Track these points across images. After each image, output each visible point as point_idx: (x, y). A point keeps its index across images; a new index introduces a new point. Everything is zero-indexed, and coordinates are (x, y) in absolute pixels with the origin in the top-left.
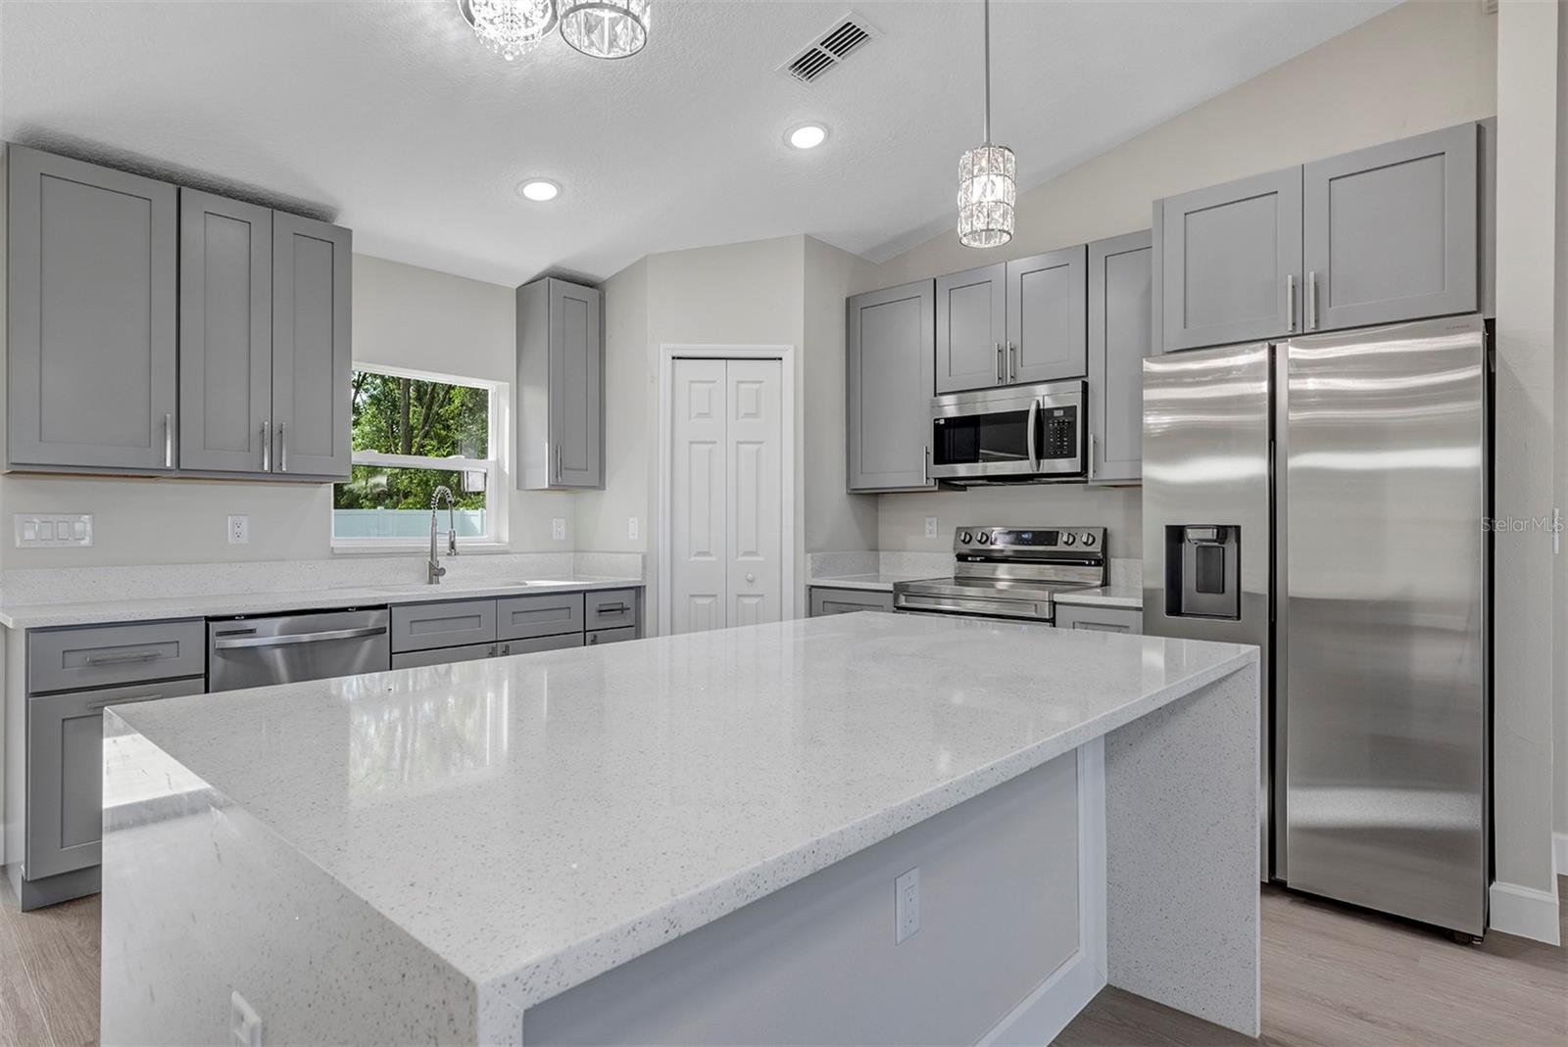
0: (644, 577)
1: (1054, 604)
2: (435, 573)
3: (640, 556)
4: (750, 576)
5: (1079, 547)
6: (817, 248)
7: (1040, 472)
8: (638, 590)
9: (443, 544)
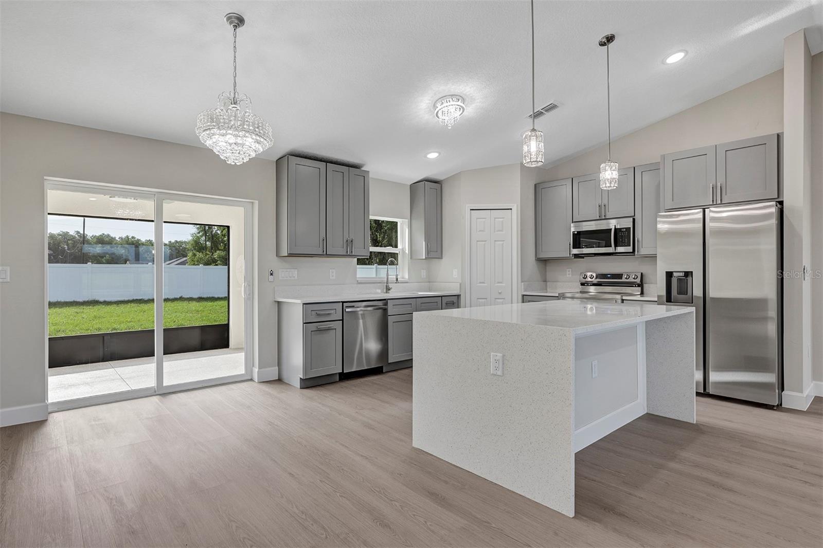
0: (460, 291)
1: (623, 300)
2: (388, 289)
3: (459, 284)
4: (500, 291)
5: (631, 280)
7: (616, 251)
8: (458, 296)
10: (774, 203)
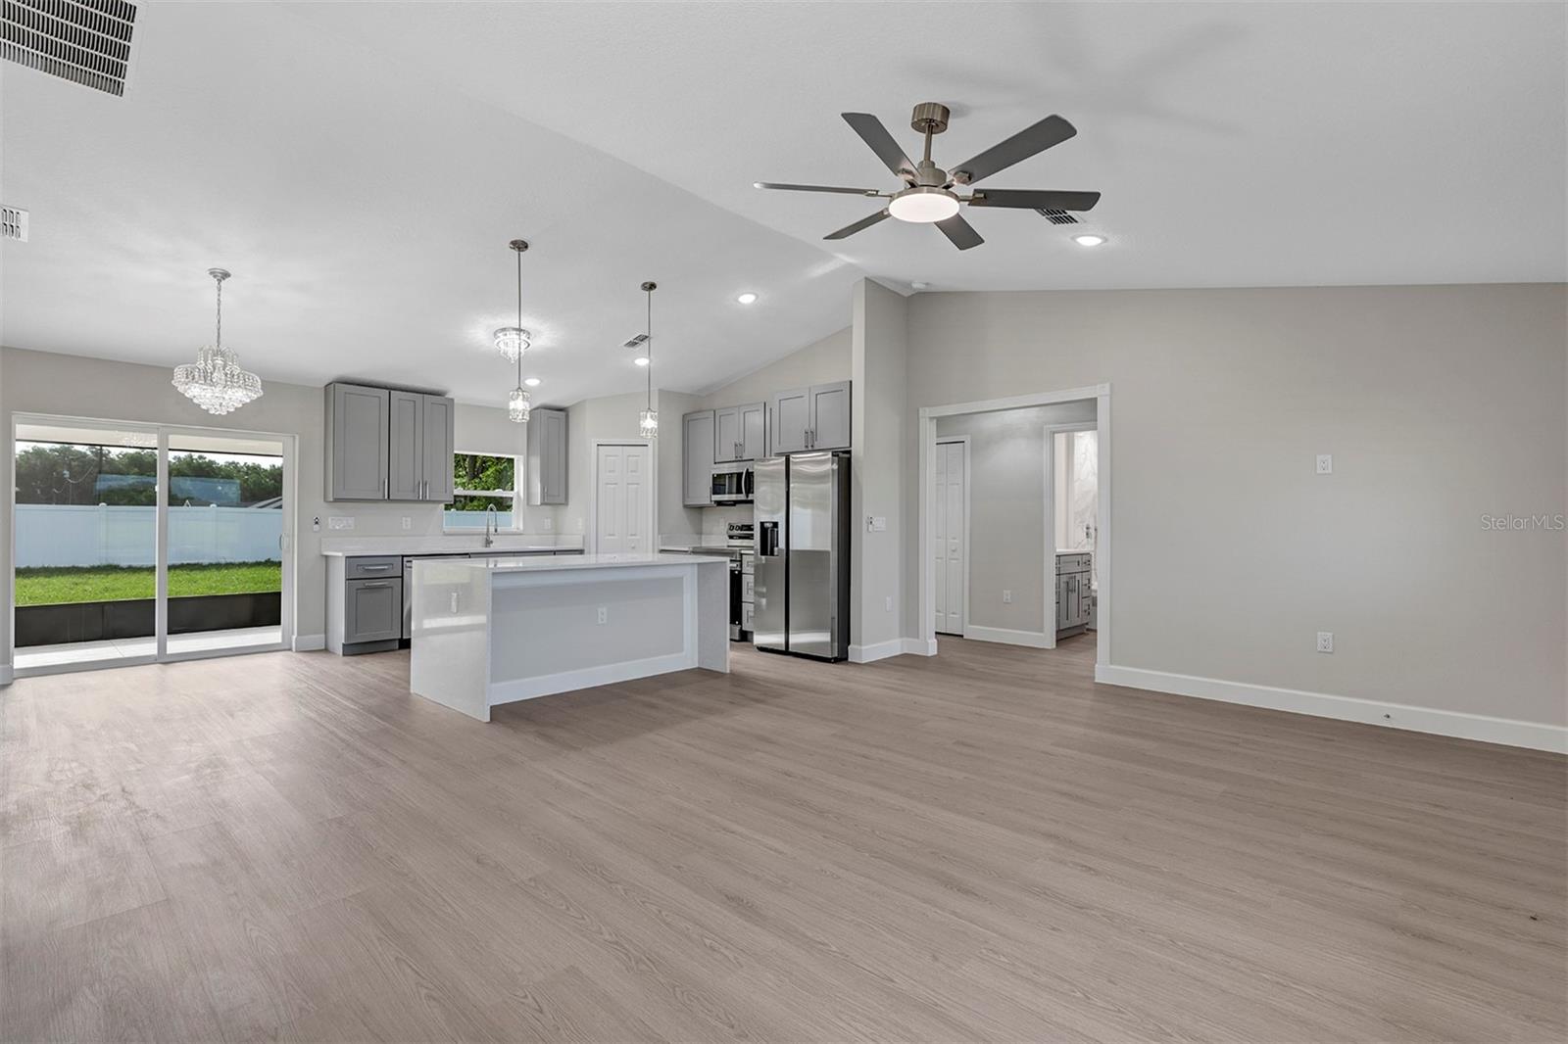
0: (584, 546)
1: (741, 555)
2: (488, 542)
3: (583, 536)
4: (633, 546)
6: (666, 395)
7: (747, 499)
8: (581, 551)
9: (492, 529)
10: (830, 455)
